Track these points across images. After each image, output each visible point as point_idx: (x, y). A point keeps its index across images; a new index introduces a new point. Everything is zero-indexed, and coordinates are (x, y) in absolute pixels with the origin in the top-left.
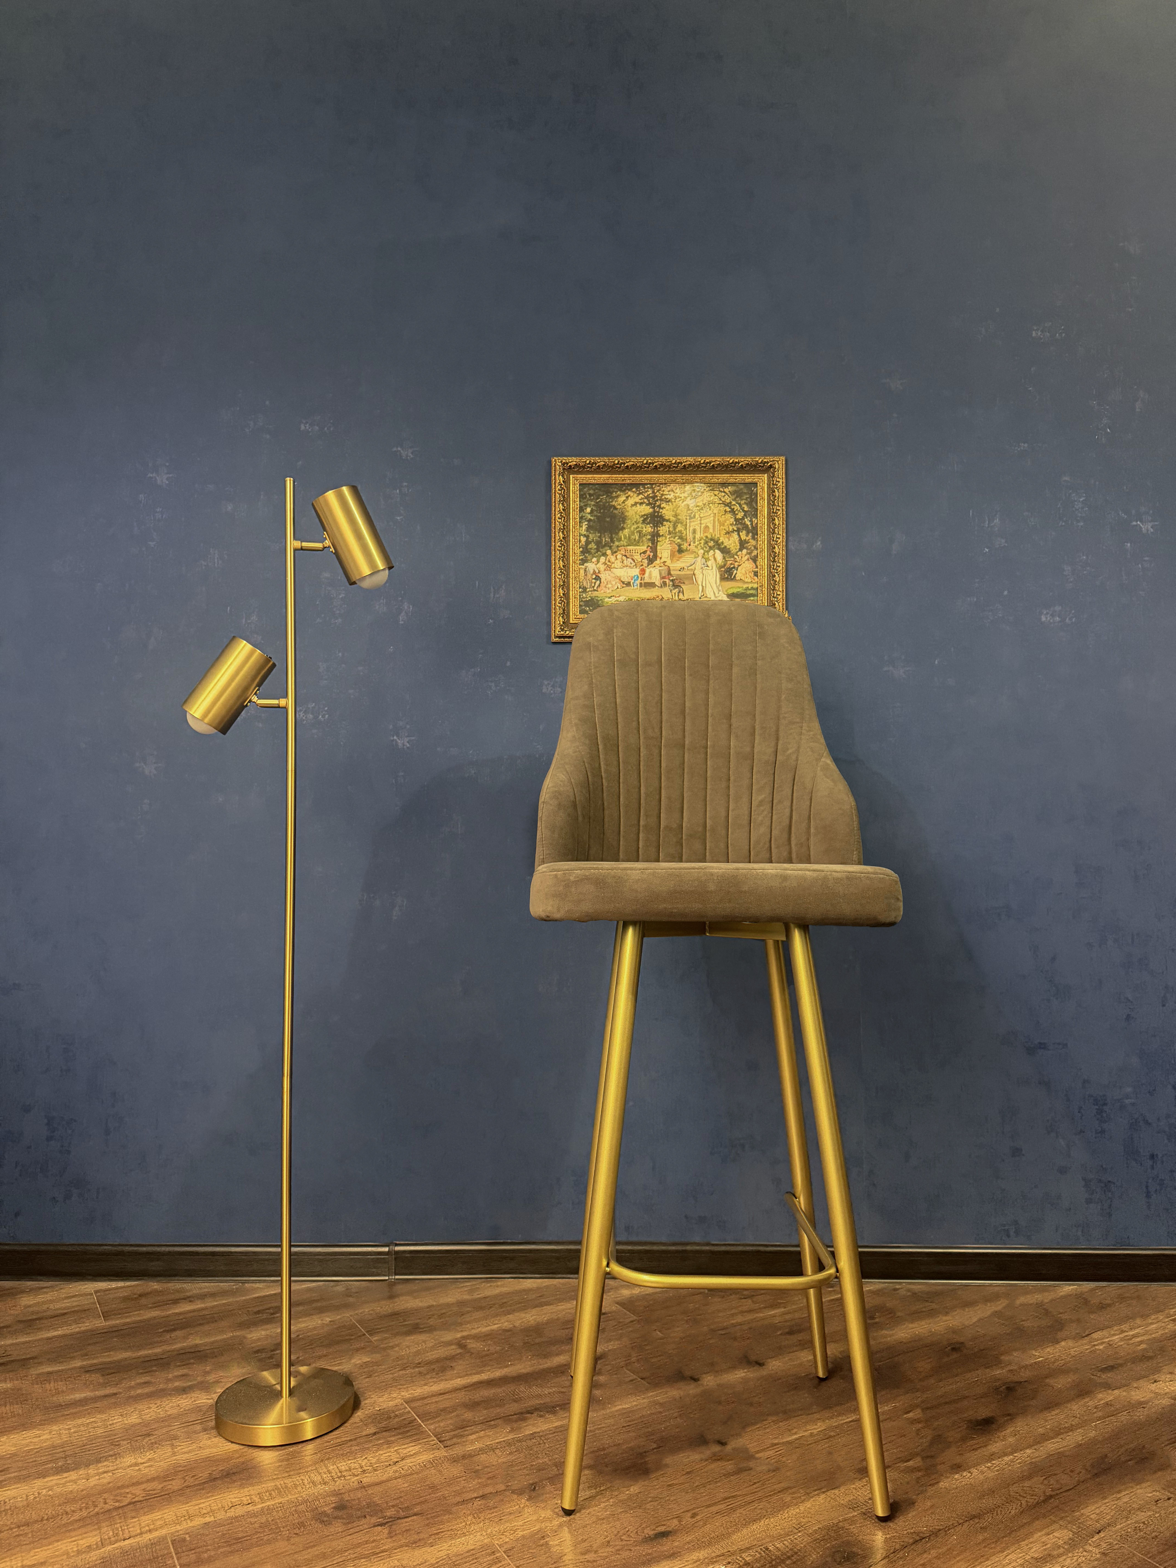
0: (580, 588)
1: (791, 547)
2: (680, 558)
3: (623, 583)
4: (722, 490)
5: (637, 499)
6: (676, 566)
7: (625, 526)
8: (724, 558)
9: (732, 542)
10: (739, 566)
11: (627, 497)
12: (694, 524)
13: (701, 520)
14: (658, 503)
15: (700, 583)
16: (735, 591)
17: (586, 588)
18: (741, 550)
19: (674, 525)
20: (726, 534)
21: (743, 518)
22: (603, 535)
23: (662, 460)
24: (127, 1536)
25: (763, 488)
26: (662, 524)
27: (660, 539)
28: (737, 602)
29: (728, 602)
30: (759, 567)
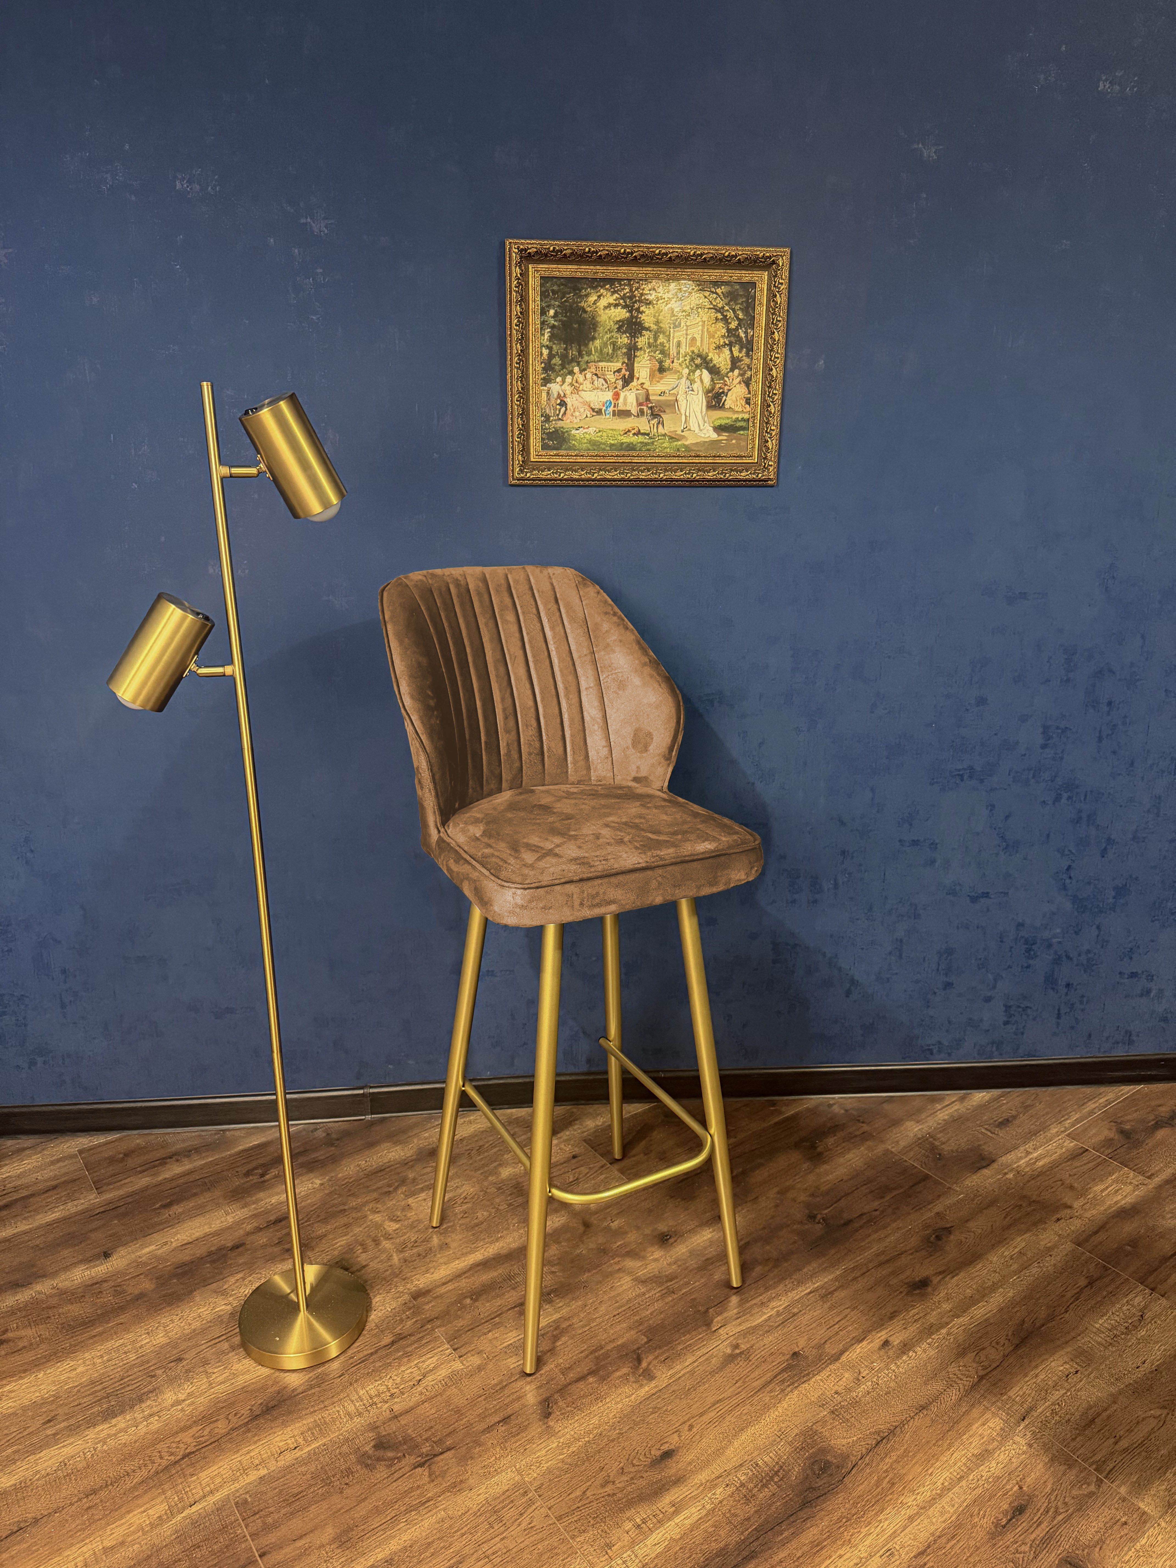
0: (542, 416)
1: (789, 366)
2: (661, 378)
3: (593, 410)
4: (713, 290)
5: (611, 299)
6: (655, 389)
7: (596, 335)
8: (712, 380)
9: (722, 360)
10: (729, 390)
11: (599, 297)
12: (678, 335)
13: (687, 330)
14: (636, 306)
15: (683, 412)
16: (723, 422)
17: (549, 417)
18: (732, 370)
19: (655, 335)
20: (716, 348)
21: (737, 329)
22: (569, 347)
23: (644, 247)
24: (192, 1500)
25: (762, 290)
26: (641, 334)
27: (638, 353)
28: (724, 436)
29: (714, 436)
30: (753, 393)
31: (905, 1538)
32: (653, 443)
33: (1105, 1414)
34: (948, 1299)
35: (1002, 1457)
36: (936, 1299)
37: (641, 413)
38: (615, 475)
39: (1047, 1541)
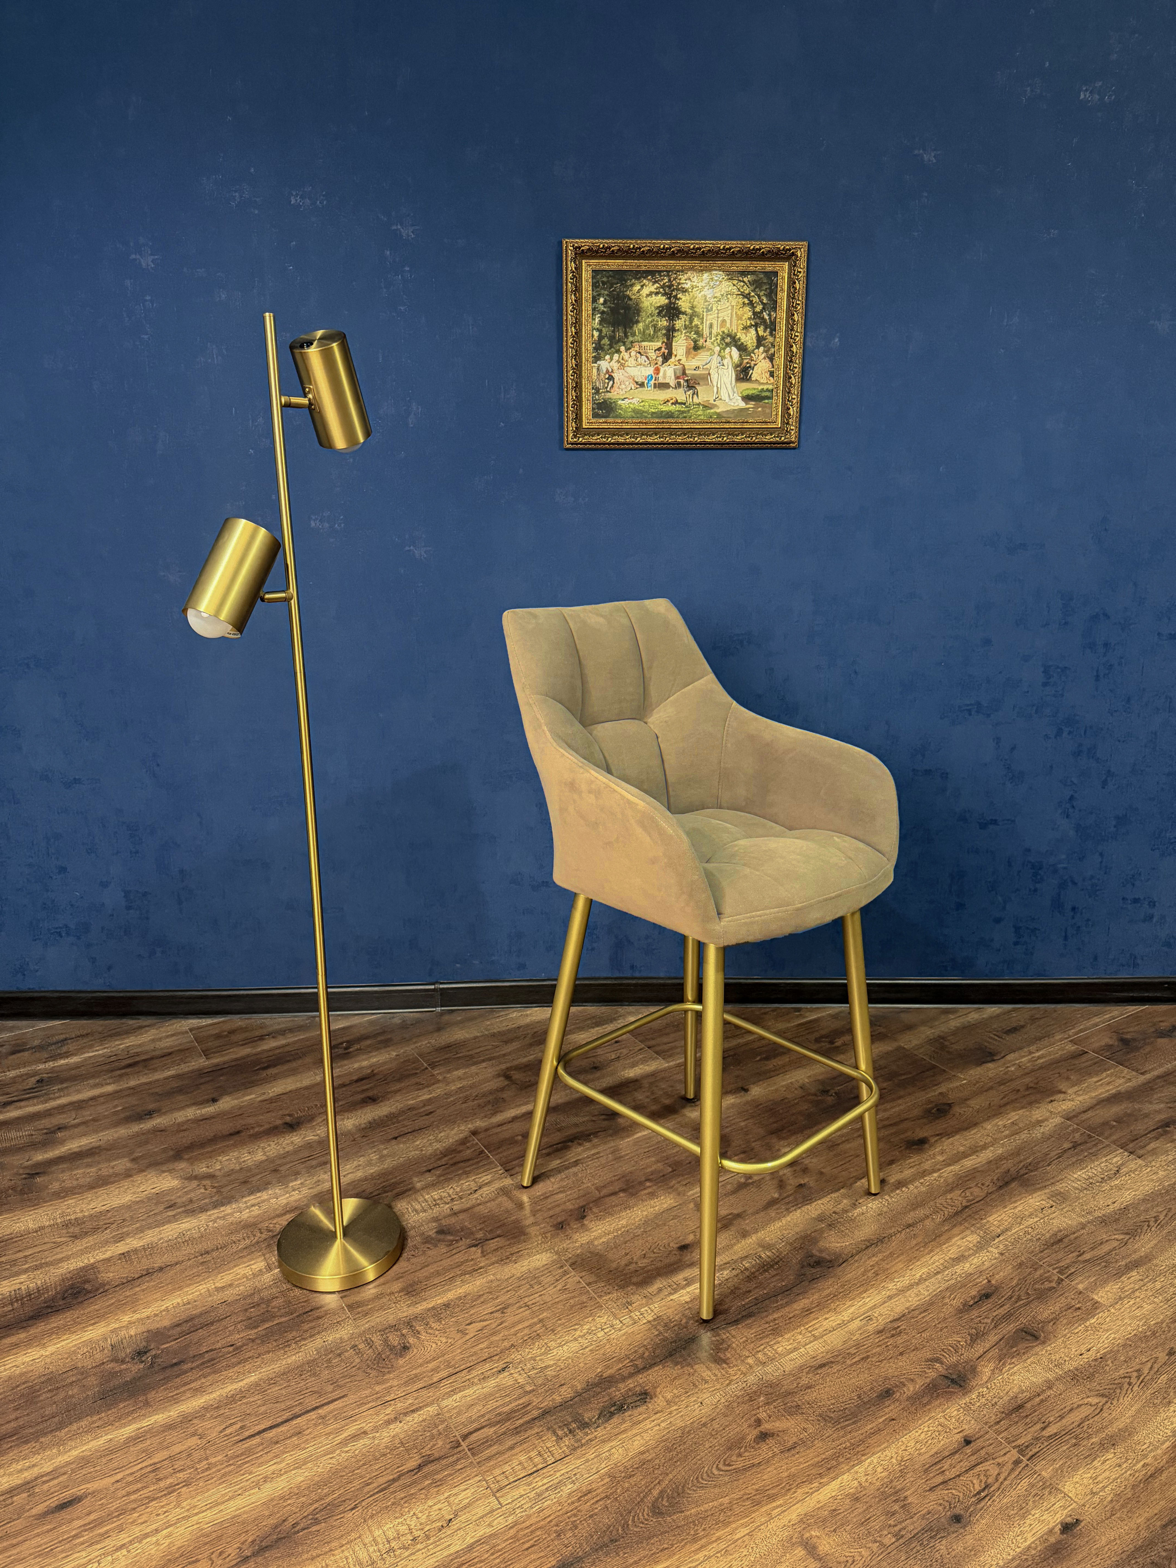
0: (593, 388)
1: (808, 344)
2: (696, 355)
3: (637, 383)
4: (741, 278)
5: (653, 288)
7: (640, 319)
8: (740, 356)
9: (749, 338)
10: (755, 365)
11: (642, 286)
12: (710, 318)
13: (718, 313)
14: (674, 293)
15: (715, 384)
16: (750, 392)
17: (599, 389)
18: (758, 347)
19: (690, 318)
20: (743, 329)
21: (761, 312)
22: (616, 330)
23: (681, 243)
25: (783, 278)
26: (678, 317)
27: (676, 334)
28: (751, 405)
29: (742, 405)
30: (776, 367)
31: (884, 1310)
32: (689, 411)
33: (1073, 1237)
34: (942, 1153)
35: (975, 1261)
36: (931, 1153)
37: (679, 385)
38: (655, 439)
39: (1007, 1317)
